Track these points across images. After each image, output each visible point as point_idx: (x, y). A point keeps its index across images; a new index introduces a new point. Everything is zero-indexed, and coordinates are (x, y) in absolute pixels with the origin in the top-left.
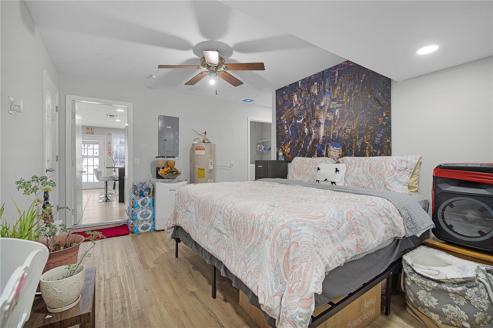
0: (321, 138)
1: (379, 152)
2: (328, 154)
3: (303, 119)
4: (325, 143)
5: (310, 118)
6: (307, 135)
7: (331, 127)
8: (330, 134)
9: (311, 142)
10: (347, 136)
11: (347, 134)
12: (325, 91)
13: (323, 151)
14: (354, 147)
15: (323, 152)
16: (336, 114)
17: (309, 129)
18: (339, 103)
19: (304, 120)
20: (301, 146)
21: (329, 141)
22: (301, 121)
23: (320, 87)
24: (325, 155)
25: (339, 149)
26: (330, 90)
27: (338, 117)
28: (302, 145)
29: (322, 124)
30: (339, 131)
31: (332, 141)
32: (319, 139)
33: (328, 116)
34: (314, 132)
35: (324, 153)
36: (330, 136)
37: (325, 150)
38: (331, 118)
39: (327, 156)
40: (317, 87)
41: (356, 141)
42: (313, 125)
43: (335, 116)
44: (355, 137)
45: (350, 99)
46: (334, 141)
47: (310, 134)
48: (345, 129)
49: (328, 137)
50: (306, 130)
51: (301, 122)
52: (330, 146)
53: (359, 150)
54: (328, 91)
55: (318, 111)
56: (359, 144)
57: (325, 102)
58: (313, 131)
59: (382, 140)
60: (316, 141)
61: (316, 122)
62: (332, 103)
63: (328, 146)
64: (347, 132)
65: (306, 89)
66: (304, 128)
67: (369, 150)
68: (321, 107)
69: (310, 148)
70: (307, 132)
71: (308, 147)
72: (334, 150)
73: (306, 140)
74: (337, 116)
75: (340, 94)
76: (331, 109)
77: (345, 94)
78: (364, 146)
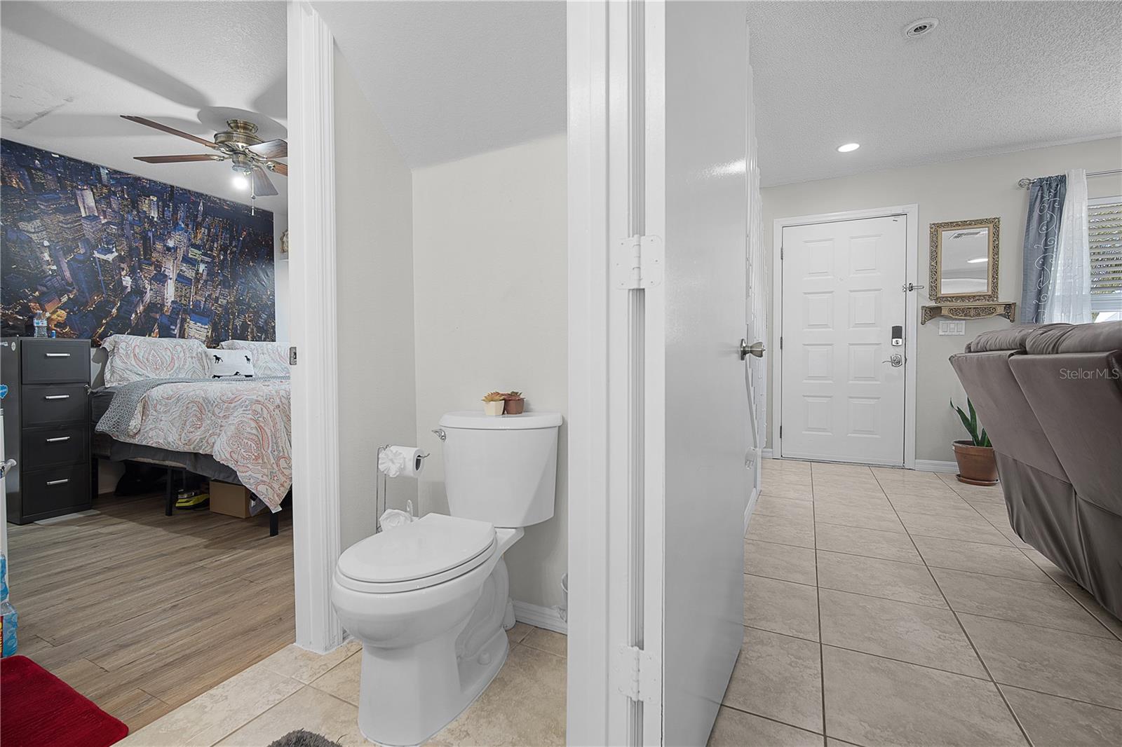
0: (169, 304)
1: (263, 336)
2: (184, 334)
3: (116, 254)
4: (178, 315)
5: (139, 259)
6: (129, 290)
7: (191, 288)
8: (189, 300)
9: (141, 308)
10: (220, 309)
11: (221, 306)
12: (176, 225)
13: (173, 327)
14: (230, 327)
15: (174, 330)
16: (201, 271)
17: (135, 280)
18: (205, 254)
19: (121, 259)
20: (111, 312)
21: (185, 311)
22: (110, 257)
23: (164, 211)
24: (177, 335)
25: (207, 327)
26: (187, 225)
27: (204, 277)
28: (114, 311)
29: (171, 279)
30: (206, 299)
31: (193, 312)
32: (162, 305)
33: (183, 268)
34: (151, 290)
35: (176, 332)
36: (189, 303)
37: (178, 325)
38: (190, 274)
39: (182, 336)
40: (158, 207)
41: (234, 319)
42: (146, 275)
43: (197, 273)
44: (233, 314)
45: (225, 255)
46: (196, 313)
47: (139, 291)
48: (217, 298)
49: (185, 305)
50: (127, 281)
51: (110, 260)
52: (188, 320)
53: (238, 331)
54: (183, 226)
55: (159, 252)
56: (238, 323)
57: (177, 242)
58: (148, 286)
59: (266, 322)
60: (154, 307)
61: (155, 272)
62: (192, 249)
63: (184, 321)
64: (220, 303)
65: (126, 196)
66: (121, 275)
67: (252, 332)
68: (169, 249)
69: (138, 318)
70: (129, 286)
71: (133, 315)
72: (198, 328)
73: (126, 300)
74: (202, 274)
75: (207, 241)
76: (191, 258)
77: (215, 246)
78: (245, 326)
